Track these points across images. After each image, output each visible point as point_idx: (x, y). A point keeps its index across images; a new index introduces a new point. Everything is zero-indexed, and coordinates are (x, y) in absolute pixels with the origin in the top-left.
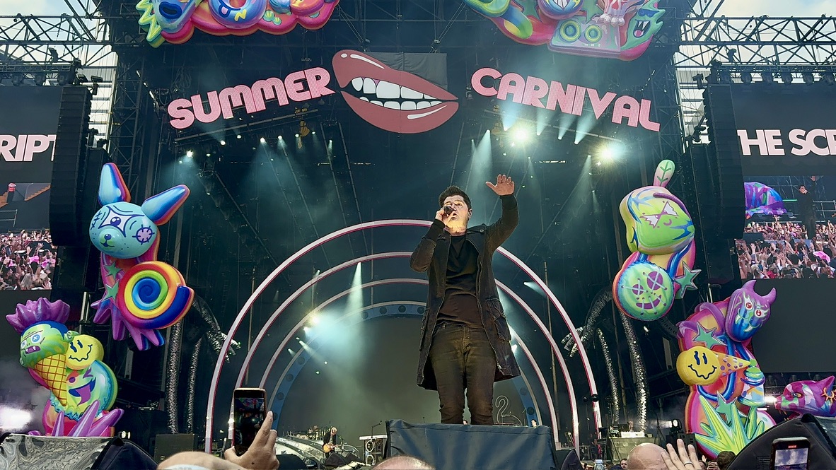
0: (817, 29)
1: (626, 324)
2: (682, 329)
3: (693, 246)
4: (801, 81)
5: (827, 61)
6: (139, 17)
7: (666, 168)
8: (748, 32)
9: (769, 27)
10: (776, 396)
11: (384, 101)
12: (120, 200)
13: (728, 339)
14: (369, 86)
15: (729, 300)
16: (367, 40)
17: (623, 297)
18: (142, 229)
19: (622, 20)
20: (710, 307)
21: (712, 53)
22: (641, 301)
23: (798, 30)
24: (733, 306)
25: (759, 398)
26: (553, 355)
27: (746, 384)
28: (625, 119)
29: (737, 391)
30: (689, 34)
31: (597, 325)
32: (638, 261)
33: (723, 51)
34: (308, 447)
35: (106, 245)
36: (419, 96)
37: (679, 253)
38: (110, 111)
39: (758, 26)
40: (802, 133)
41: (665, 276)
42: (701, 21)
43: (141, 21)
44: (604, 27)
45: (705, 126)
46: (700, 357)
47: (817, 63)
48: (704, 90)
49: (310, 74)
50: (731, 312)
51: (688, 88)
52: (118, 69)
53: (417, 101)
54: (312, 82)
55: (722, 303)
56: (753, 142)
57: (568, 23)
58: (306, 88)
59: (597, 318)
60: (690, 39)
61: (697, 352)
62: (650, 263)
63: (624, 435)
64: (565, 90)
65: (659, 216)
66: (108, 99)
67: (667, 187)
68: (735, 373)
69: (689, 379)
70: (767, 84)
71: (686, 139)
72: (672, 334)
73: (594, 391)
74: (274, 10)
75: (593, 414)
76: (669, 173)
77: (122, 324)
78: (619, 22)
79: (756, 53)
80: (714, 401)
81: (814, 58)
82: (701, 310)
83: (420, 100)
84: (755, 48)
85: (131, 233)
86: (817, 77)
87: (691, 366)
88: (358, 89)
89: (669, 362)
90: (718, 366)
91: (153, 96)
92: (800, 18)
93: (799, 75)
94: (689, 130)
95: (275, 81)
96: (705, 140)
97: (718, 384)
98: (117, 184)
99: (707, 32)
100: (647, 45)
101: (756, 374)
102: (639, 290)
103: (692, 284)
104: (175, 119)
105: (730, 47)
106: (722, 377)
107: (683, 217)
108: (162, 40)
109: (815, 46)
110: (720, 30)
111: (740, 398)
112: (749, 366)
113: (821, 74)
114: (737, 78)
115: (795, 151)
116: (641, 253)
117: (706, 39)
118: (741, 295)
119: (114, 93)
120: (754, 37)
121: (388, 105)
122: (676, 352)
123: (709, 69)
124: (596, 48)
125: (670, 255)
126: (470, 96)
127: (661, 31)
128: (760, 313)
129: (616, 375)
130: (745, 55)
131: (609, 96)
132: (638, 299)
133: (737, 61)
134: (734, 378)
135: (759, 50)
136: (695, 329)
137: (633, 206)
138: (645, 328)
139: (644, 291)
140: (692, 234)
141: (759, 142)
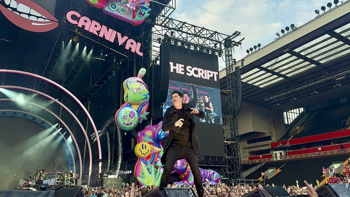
0: (201, 31)
1: (119, 131)
2: (139, 135)
3: (148, 103)
4: (193, 49)
5: (202, 44)
7: (143, 71)
8: (179, 26)
9: (186, 27)
11: (20, 13)
13: (155, 140)
15: (157, 125)
17: (118, 120)
19: (134, 8)
20: (150, 127)
21: (165, 31)
22: (125, 122)
23: (195, 30)
26: (86, 141)
27: (158, 158)
28: (130, 49)
29: (155, 160)
30: (159, 21)
31: (106, 130)
32: (127, 106)
33: (170, 31)
36: (40, 15)
37: (142, 105)
39: (183, 25)
40: (191, 68)
41: (136, 113)
42: (164, 18)
44: (127, 9)
45: (159, 58)
46: (144, 146)
47: (199, 44)
48: (160, 44)
51: (155, 42)
53: (38, 17)
55: (155, 126)
56: (175, 68)
57: (113, 3)
59: (107, 127)
60: (159, 23)
61: (143, 144)
62: (131, 108)
63: (109, 176)
64: (108, 30)
65: (137, 90)
67: (142, 79)
68: (155, 153)
69: (138, 154)
70: (182, 48)
71: (152, 62)
72: (135, 136)
73: (100, 158)
76: (144, 73)
79: (180, 35)
80: (146, 164)
81: (199, 42)
82: (147, 128)
83: (40, 17)
84: (181, 33)
86: (198, 49)
87: (140, 150)
88: (7, 4)
89: (132, 147)
90: (150, 150)
92: (196, 26)
93: (193, 47)
94: (153, 58)
96: (158, 62)
97: (149, 157)
99: (165, 23)
100: (143, 21)
102: (125, 118)
103: (146, 118)
105: (172, 30)
106: (150, 154)
107: (146, 92)
109: (199, 38)
110: (170, 23)
111: (156, 163)
112: (161, 151)
113: (200, 48)
114: (173, 43)
115: (187, 74)
116: (128, 103)
117: (165, 25)
121: (22, 15)
122: (136, 144)
123: (164, 36)
124: (123, 16)
125: (139, 105)
126: (65, 21)
127: (149, 17)
129: (111, 151)
130: (177, 35)
131: (126, 38)
132: (124, 121)
134: (155, 155)
135: (181, 34)
136: (144, 135)
137: (128, 84)
138: (125, 133)
139: (127, 118)
140: (149, 98)
141: (176, 68)
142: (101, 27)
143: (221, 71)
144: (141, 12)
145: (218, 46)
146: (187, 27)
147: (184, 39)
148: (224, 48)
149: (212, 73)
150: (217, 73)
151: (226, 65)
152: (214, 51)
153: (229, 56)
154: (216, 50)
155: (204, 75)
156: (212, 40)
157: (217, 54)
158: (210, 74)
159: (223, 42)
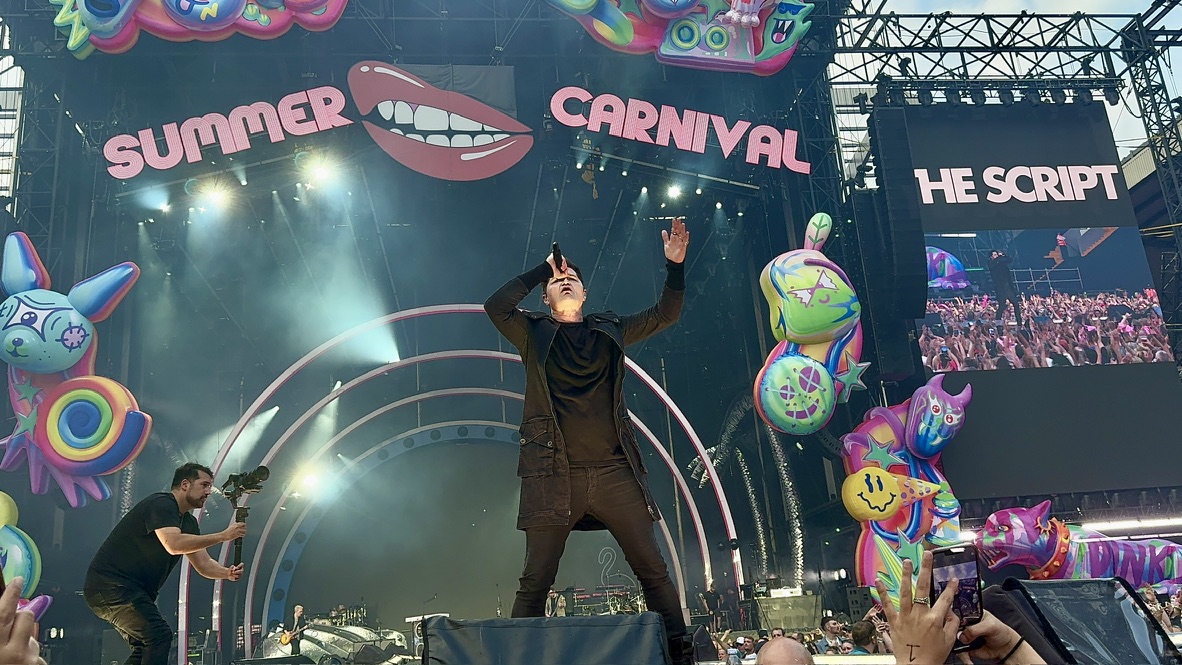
0: (1016, 29)
1: (774, 441)
2: (848, 445)
3: (859, 330)
4: (997, 101)
5: (1029, 73)
6: (55, 14)
7: (819, 224)
8: (925, 34)
9: (954, 28)
10: (976, 531)
11: (425, 134)
12: (34, 286)
13: (910, 457)
14: (403, 113)
15: (909, 403)
16: (398, 47)
17: (770, 408)
18: (71, 328)
19: (755, 19)
20: (882, 412)
21: (878, 64)
22: (792, 408)
23: (991, 31)
24: (915, 410)
25: (954, 535)
26: (676, 487)
27: (935, 517)
28: (764, 158)
29: (924, 526)
30: (847, 37)
31: (733, 444)
32: (787, 353)
33: (894, 61)
34: (332, 636)
35: (15, 354)
36: (477, 127)
37: (840, 341)
38: (14, 154)
39: (938, 26)
40: (1001, 171)
41: (823, 371)
42: (863, 20)
43: (58, 20)
44: (731, 29)
45: (871, 164)
46: (873, 481)
47: (1017, 77)
48: (868, 115)
49: (316, 96)
50: (912, 420)
51: (848, 112)
52: (24, 91)
53: (473, 134)
54: (318, 107)
55: (900, 407)
56: (936, 186)
57: (683, 23)
58: (310, 116)
59: (734, 434)
60: (849, 44)
61: (868, 476)
62: (803, 355)
63: (775, 593)
64: (681, 118)
65: (812, 292)
66: (11, 136)
67: (822, 250)
68: (920, 501)
69: (859, 512)
70: (953, 105)
71: (846, 184)
72: (834, 451)
73: (733, 535)
74: (259, 4)
75: (733, 566)
76: (825, 232)
77: (45, 469)
78: (751, 23)
79: (937, 64)
80: (894, 541)
81: (1013, 70)
82: (872, 418)
83: (478, 133)
84: (936, 56)
85: (52, 335)
86: (1017, 95)
87: (861, 495)
88: (388, 117)
89: (832, 490)
90: (898, 494)
91: (81, 132)
92: (993, 16)
93: (994, 93)
94: (849, 171)
95: (264, 107)
96: (871, 183)
97: (899, 518)
98: (29, 264)
99: (872, 35)
100: (790, 53)
101: (948, 502)
102: (789, 393)
103: (860, 382)
104: (115, 164)
105: (903, 55)
106: (902, 507)
107: (844, 291)
108: (91, 48)
109: (1013, 54)
110: (889, 32)
111: (929, 536)
112: (939, 492)
113: (1022, 91)
114: (912, 97)
115: (991, 197)
116: (790, 342)
117: (871, 45)
118: (925, 395)
119: (20, 129)
120: (934, 42)
121: (431, 139)
122: (841, 477)
123: (875, 86)
124: (722, 58)
125: (830, 343)
126: (549, 126)
127: (809, 34)
128: (952, 418)
129: (762, 511)
130: (922, 65)
131: (742, 126)
132: (788, 405)
133: (912, 74)
134: (920, 509)
135: (941, 59)
136: (866, 444)
137: (778, 277)
138: (799, 445)
139: (796, 394)
140: (858, 313)
141: (944, 185)
142: (659, 114)
143: (1126, 160)
144: (781, 23)
145: (1098, 64)
146: (956, 28)
147: (953, 75)
148: (1125, 65)
149: (1092, 172)
150: (1114, 169)
151: (1148, 129)
152: (1082, 87)
153: (1151, 92)
154: (1093, 80)
155: (1059, 187)
156: (1068, 50)
157: (1098, 95)
158: (1083, 177)
159: (1117, 44)
